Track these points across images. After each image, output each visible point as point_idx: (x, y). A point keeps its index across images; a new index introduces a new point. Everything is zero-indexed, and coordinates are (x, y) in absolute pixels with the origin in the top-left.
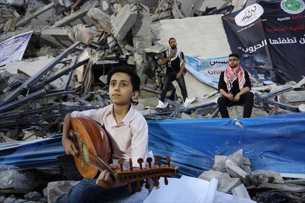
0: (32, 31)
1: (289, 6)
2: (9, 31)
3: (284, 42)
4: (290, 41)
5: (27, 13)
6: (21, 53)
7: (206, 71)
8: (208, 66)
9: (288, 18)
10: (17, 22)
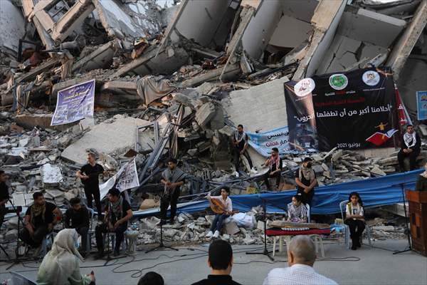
0: (94, 80)
1: (336, 82)
2: (67, 77)
3: (328, 115)
4: (332, 114)
5: (82, 55)
6: (89, 106)
7: (265, 144)
8: (266, 140)
9: (333, 94)
10: (72, 66)
